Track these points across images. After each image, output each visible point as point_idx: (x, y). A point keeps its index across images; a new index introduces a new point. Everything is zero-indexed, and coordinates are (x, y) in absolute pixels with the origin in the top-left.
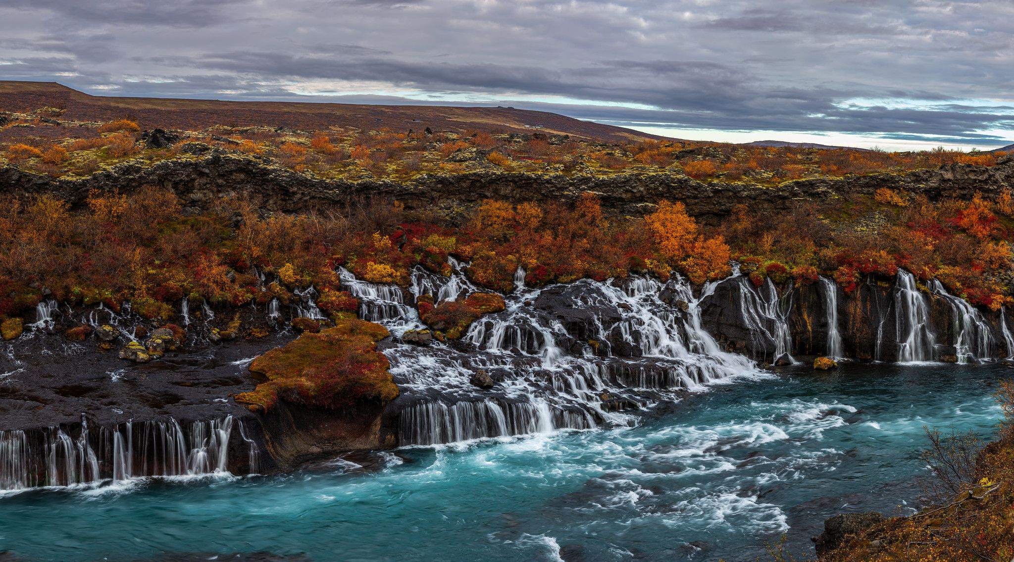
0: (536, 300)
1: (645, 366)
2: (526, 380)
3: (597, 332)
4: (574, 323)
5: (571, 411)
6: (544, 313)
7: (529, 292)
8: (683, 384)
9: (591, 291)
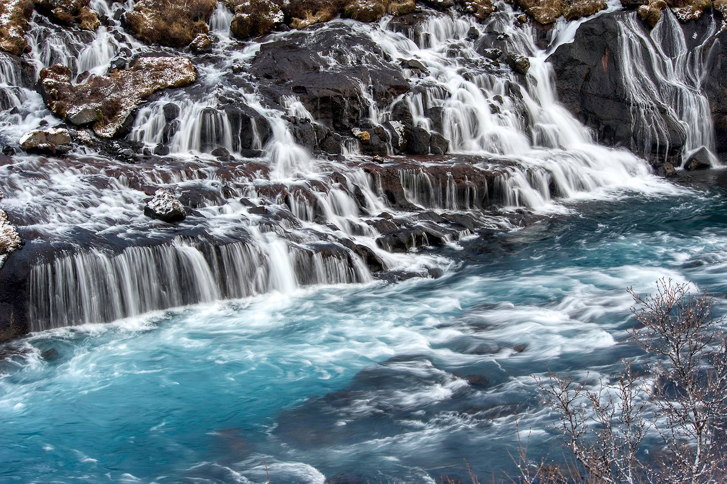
0: (253, 61)
1: (452, 170)
2: (244, 202)
3: (367, 113)
4: (325, 99)
5: (327, 252)
6: (269, 84)
7: (241, 47)
8: (522, 201)
9: (352, 41)
